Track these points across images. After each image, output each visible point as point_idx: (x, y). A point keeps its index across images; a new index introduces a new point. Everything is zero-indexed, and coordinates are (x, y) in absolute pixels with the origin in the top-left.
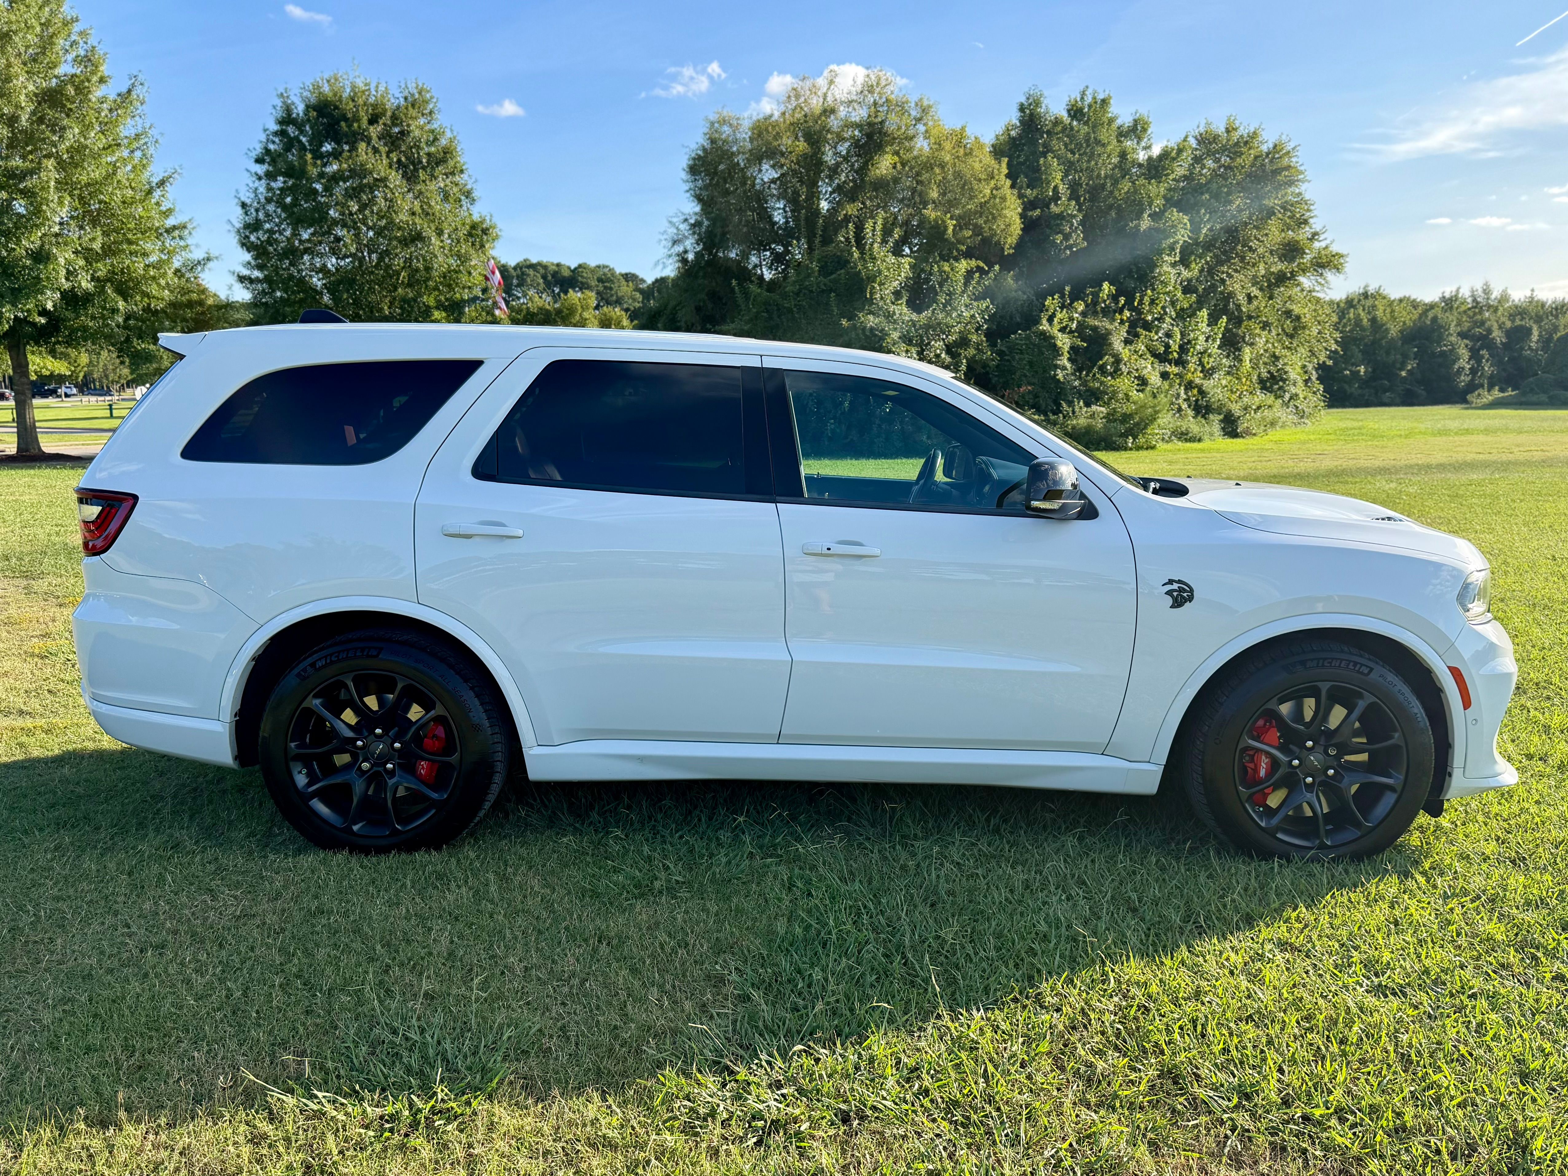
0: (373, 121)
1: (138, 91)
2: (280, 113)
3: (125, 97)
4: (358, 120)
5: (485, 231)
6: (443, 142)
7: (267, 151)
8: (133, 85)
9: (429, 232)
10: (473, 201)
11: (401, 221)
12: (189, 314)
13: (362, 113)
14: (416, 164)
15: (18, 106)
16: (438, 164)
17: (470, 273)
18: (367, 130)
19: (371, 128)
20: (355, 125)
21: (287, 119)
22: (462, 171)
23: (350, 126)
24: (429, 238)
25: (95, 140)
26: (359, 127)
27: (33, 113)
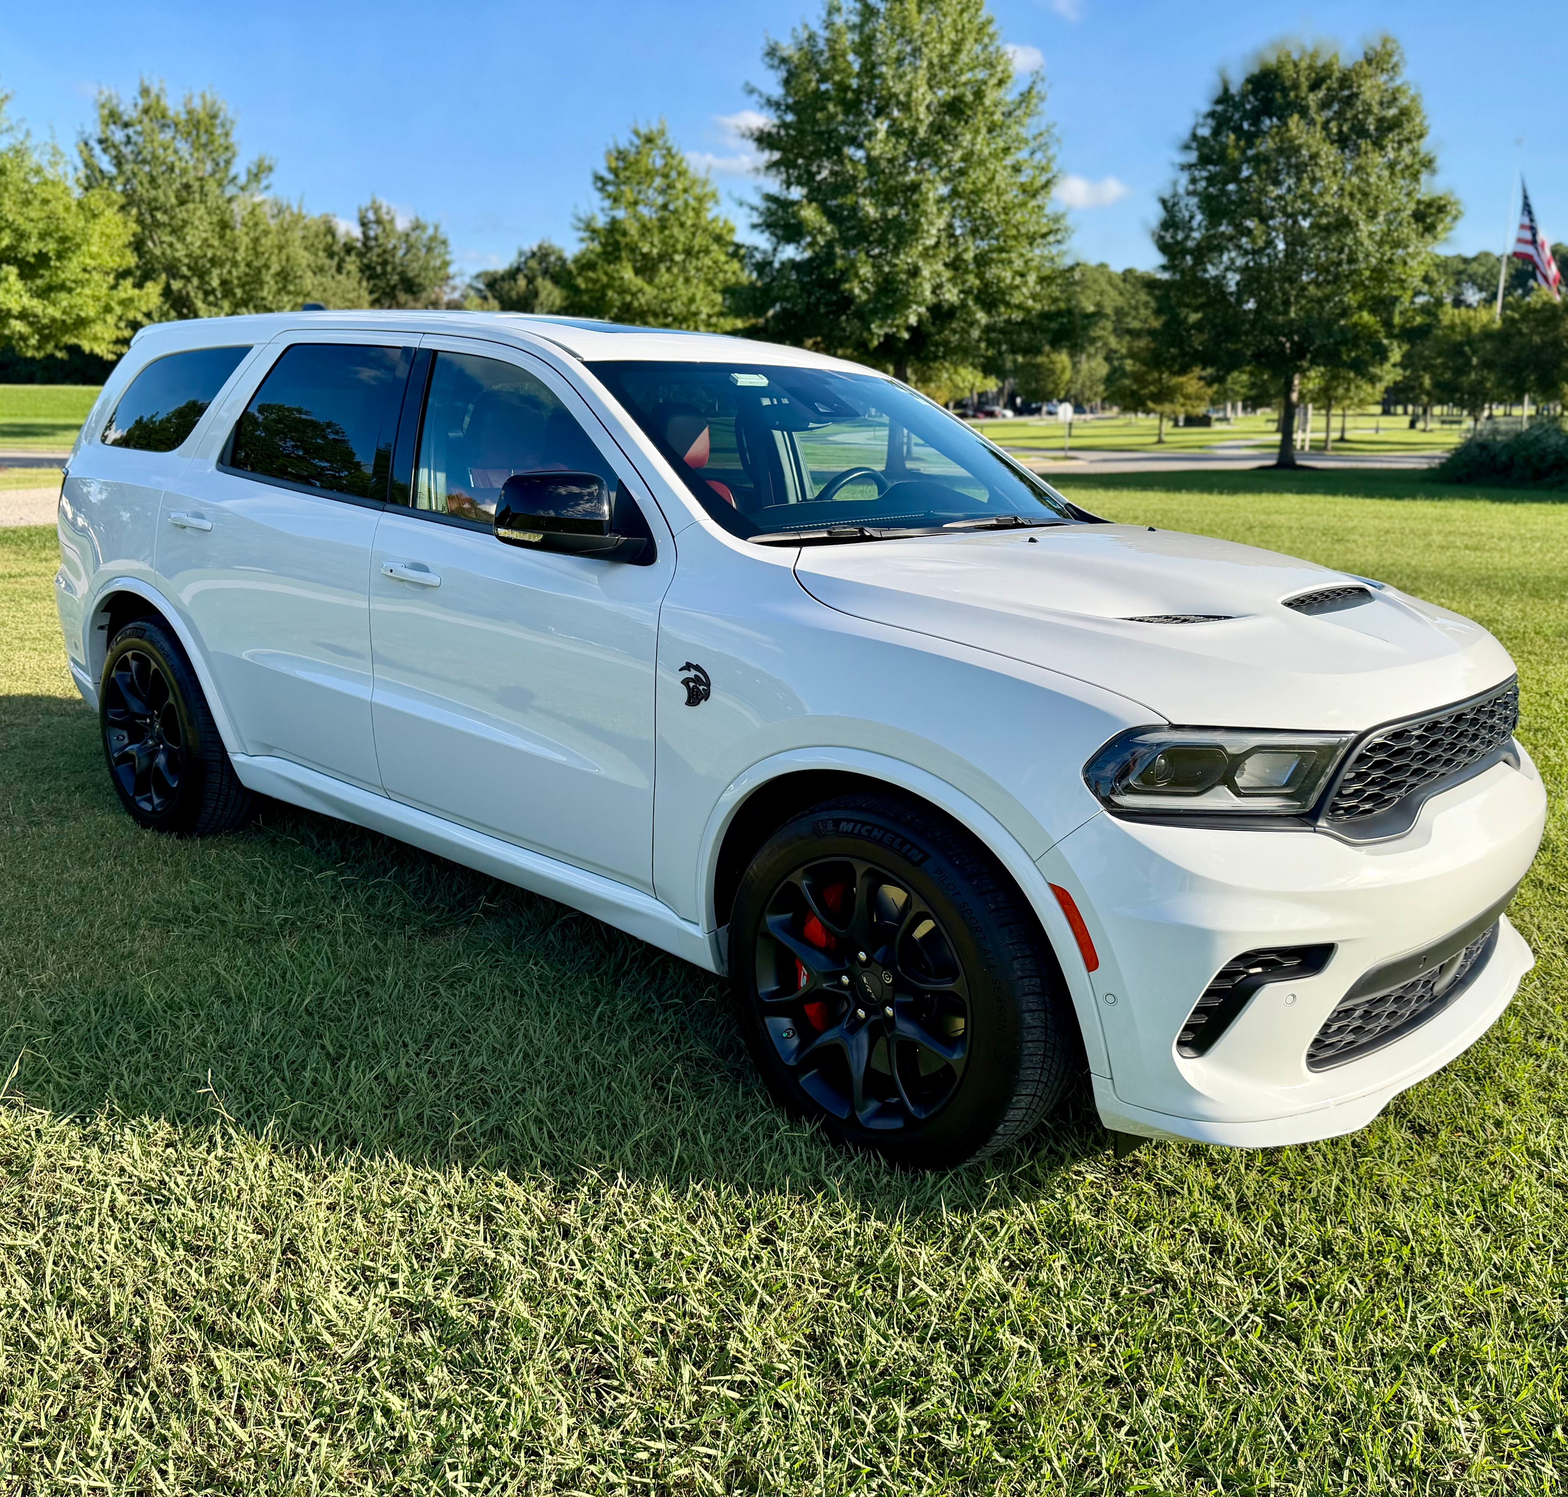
0: (1314, 87)
1: (1039, 87)
2: (1218, 92)
3: (1025, 97)
4: (1296, 86)
5: (1441, 209)
6: (1404, 101)
7: (1194, 137)
8: (1034, 82)
9: (1359, 215)
10: (1434, 172)
11: (1326, 204)
12: (1053, 325)
13: (1303, 79)
14: (1361, 131)
15: (918, 120)
16: (1390, 129)
17: (1405, 263)
18: (1305, 98)
19: (1311, 96)
20: (1292, 94)
21: (1225, 98)
22: (1421, 136)
23: (1285, 95)
24: (1357, 224)
25: (982, 146)
26: (1297, 97)
27: (931, 125)
